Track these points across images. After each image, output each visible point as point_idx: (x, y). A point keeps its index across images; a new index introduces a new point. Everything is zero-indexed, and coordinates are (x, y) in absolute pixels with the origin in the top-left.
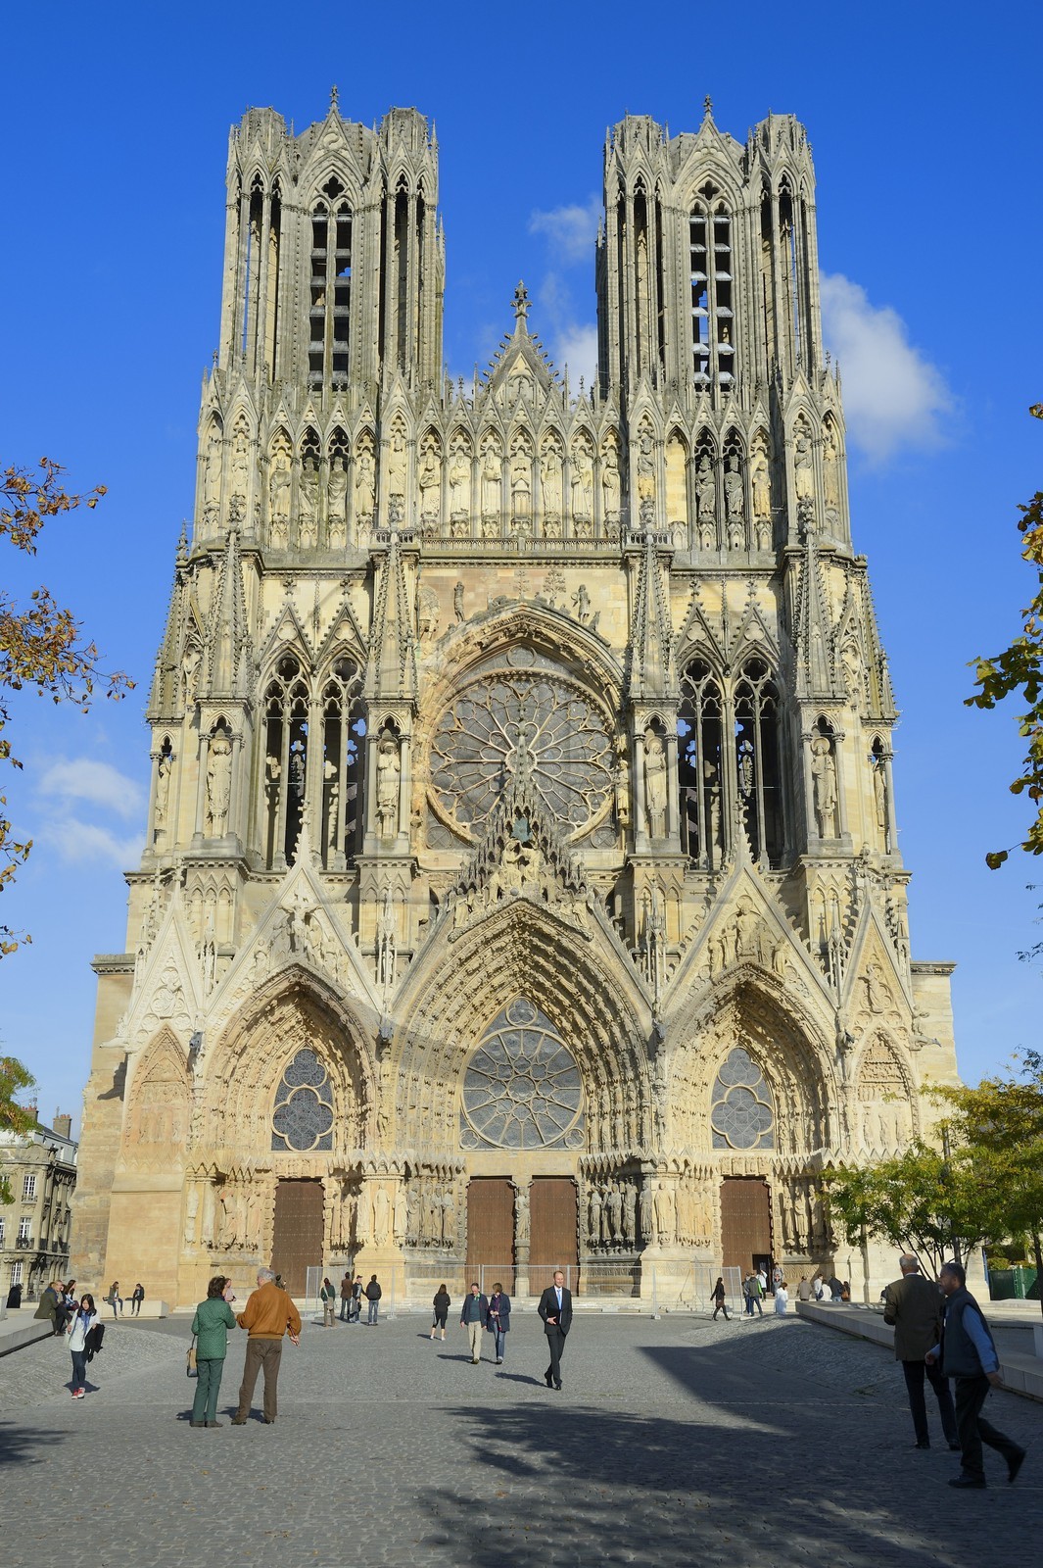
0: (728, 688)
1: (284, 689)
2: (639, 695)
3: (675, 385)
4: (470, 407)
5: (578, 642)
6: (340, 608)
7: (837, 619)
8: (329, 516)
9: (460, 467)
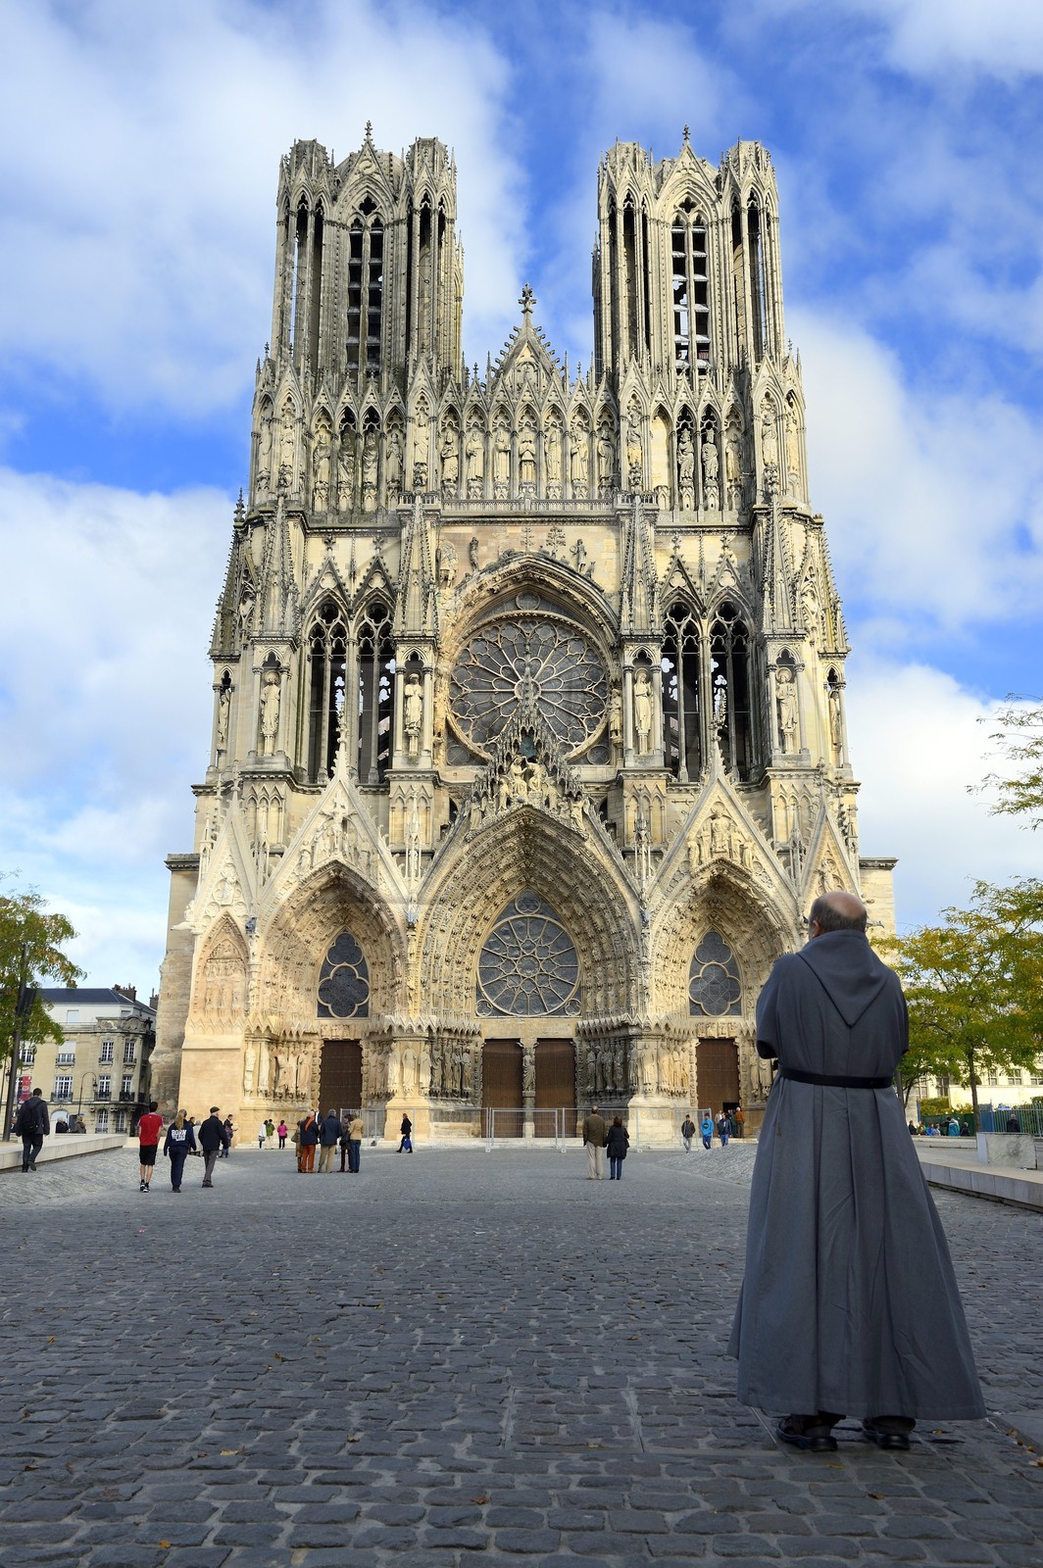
0: (705, 627)
1: (325, 630)
2: (628, 632)
3: (659, 369)
4: (483, 389)
5: (576, 588)
6: (373, 561)
7: (798, 569)
8: (363, 483)
9: (474, 442)
